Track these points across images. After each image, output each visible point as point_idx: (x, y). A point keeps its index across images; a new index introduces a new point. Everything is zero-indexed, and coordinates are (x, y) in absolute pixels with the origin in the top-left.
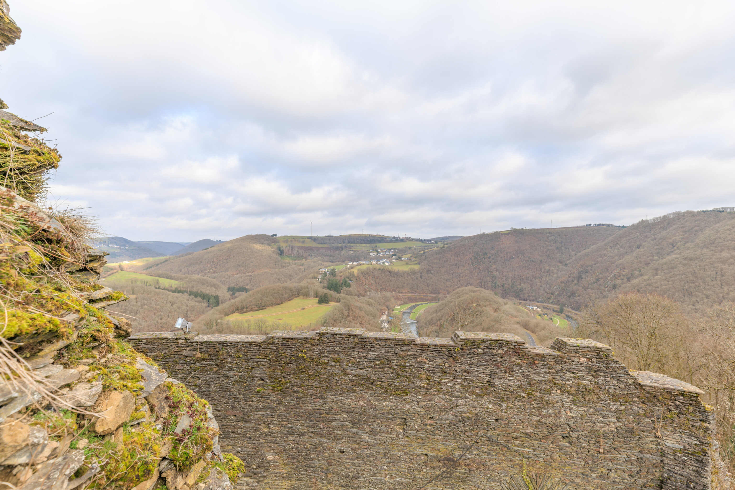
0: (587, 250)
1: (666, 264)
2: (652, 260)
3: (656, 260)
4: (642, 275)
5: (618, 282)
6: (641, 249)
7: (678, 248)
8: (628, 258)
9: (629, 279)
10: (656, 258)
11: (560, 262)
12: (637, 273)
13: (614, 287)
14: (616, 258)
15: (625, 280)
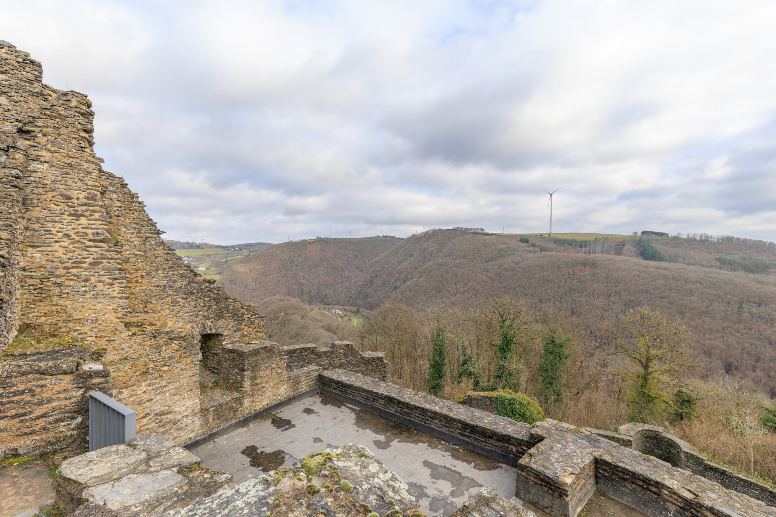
0: (377, 258)
1: (426, 269)
2: (419, 266)
3: (421, 266)
4: (412, 278)
5: (398, 284)
6: (413, 258)
7: (434, 257)
8: (404, 264)
9: (405, 281)
10: (421, 264)
11: (358, 268)
12: (410, 276)
13: (395, 288)
14: (397, 264)
15: (402, 282)
